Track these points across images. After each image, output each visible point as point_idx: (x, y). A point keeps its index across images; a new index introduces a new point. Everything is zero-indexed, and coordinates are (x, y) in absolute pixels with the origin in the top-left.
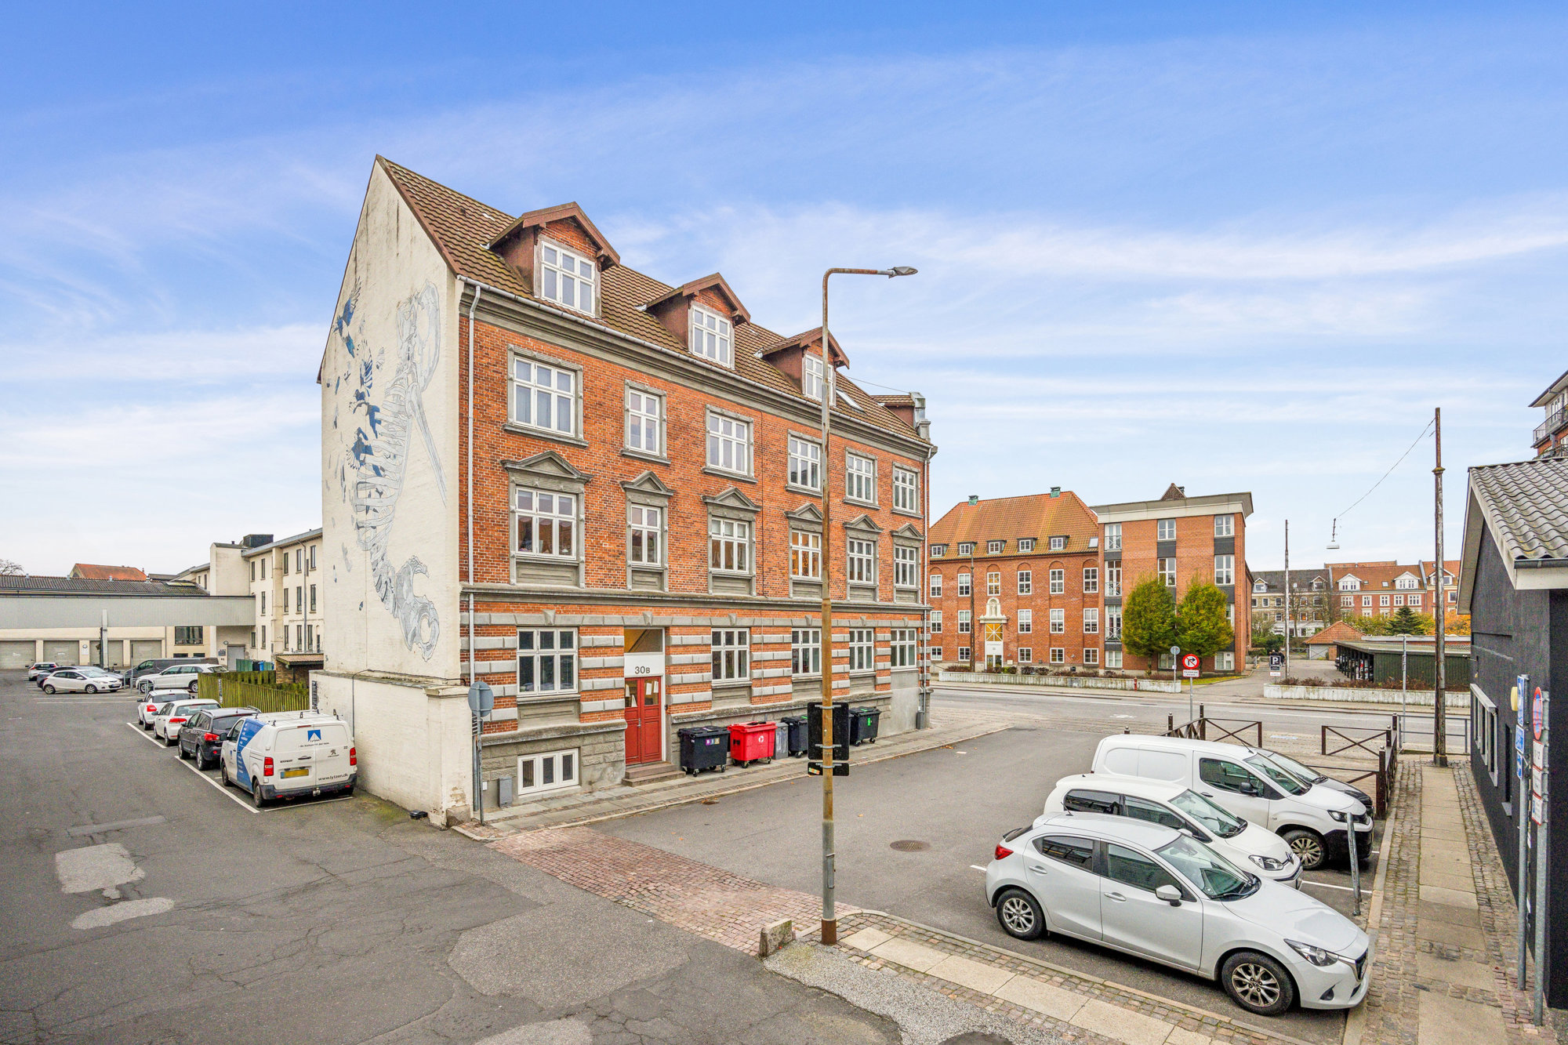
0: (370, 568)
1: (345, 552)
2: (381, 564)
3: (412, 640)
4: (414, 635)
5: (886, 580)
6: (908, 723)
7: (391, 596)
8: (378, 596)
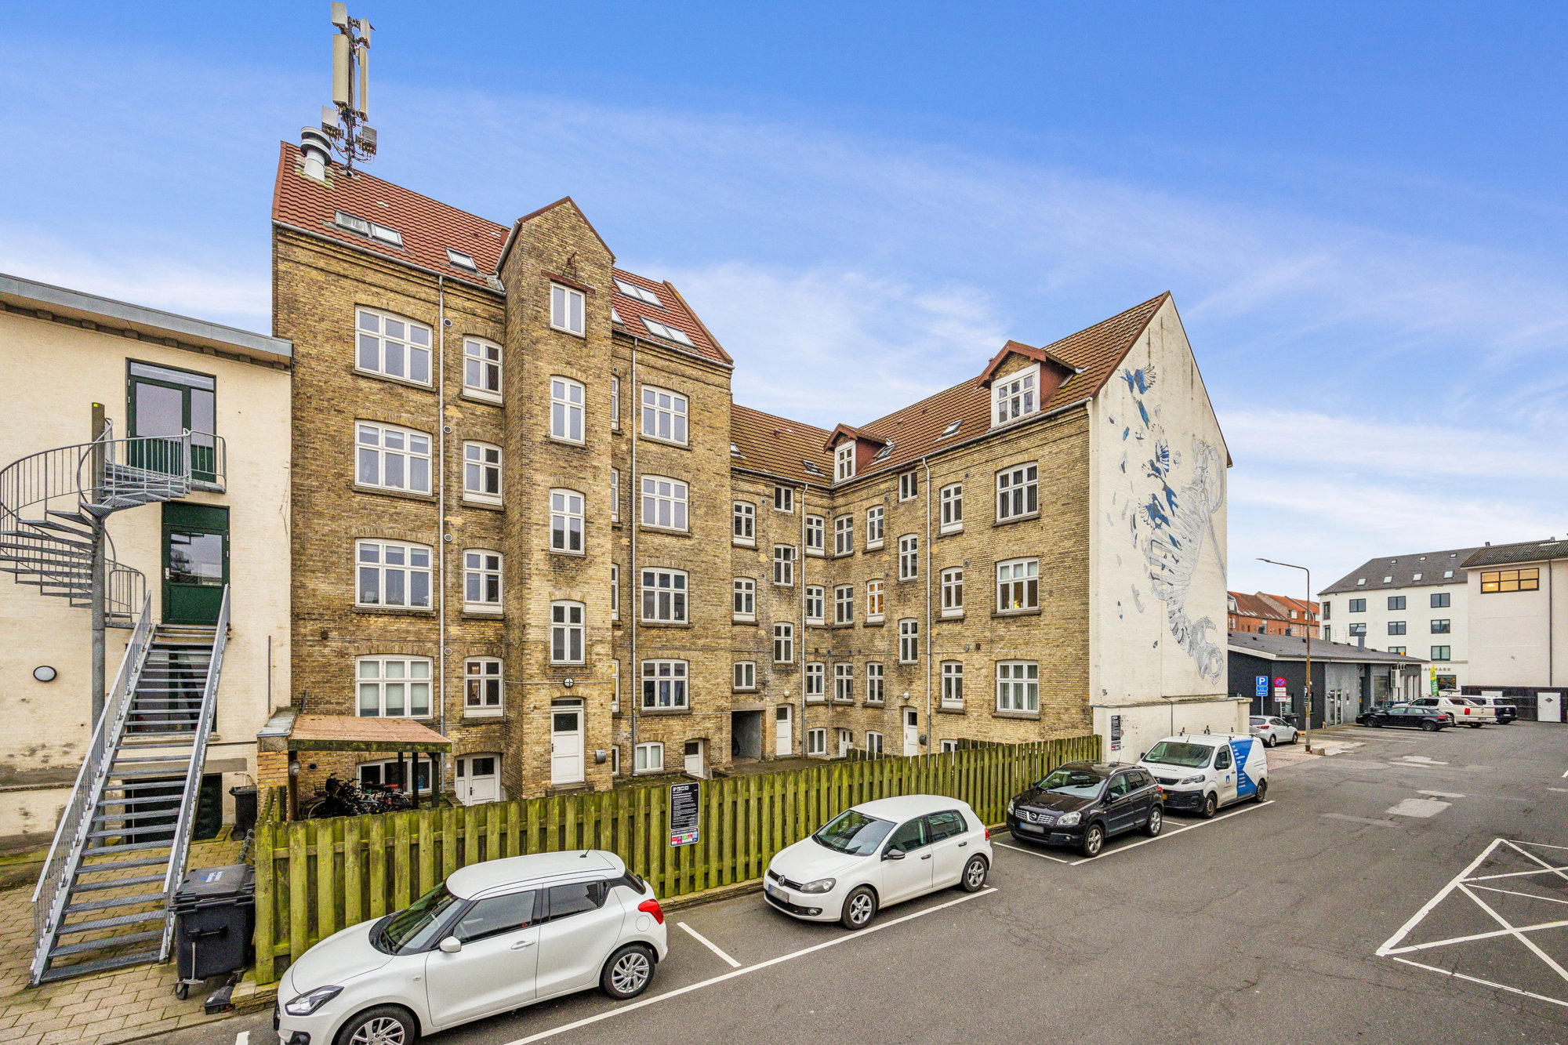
0: (1167, 616)
1: (1136, 594)
2: (1177, 615)
3: (1204, 672)
4: (1206, 668)
7: (1187, 640)
8: (1174, 639)
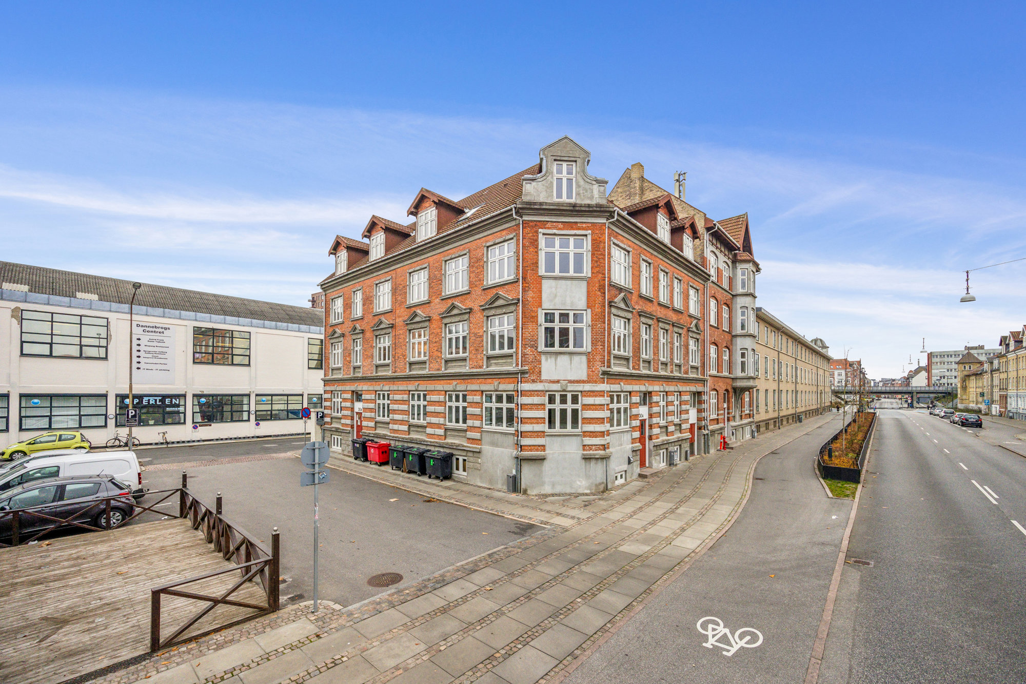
5: (477, 350)
6: (500, 482)
